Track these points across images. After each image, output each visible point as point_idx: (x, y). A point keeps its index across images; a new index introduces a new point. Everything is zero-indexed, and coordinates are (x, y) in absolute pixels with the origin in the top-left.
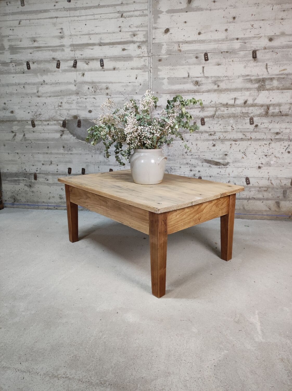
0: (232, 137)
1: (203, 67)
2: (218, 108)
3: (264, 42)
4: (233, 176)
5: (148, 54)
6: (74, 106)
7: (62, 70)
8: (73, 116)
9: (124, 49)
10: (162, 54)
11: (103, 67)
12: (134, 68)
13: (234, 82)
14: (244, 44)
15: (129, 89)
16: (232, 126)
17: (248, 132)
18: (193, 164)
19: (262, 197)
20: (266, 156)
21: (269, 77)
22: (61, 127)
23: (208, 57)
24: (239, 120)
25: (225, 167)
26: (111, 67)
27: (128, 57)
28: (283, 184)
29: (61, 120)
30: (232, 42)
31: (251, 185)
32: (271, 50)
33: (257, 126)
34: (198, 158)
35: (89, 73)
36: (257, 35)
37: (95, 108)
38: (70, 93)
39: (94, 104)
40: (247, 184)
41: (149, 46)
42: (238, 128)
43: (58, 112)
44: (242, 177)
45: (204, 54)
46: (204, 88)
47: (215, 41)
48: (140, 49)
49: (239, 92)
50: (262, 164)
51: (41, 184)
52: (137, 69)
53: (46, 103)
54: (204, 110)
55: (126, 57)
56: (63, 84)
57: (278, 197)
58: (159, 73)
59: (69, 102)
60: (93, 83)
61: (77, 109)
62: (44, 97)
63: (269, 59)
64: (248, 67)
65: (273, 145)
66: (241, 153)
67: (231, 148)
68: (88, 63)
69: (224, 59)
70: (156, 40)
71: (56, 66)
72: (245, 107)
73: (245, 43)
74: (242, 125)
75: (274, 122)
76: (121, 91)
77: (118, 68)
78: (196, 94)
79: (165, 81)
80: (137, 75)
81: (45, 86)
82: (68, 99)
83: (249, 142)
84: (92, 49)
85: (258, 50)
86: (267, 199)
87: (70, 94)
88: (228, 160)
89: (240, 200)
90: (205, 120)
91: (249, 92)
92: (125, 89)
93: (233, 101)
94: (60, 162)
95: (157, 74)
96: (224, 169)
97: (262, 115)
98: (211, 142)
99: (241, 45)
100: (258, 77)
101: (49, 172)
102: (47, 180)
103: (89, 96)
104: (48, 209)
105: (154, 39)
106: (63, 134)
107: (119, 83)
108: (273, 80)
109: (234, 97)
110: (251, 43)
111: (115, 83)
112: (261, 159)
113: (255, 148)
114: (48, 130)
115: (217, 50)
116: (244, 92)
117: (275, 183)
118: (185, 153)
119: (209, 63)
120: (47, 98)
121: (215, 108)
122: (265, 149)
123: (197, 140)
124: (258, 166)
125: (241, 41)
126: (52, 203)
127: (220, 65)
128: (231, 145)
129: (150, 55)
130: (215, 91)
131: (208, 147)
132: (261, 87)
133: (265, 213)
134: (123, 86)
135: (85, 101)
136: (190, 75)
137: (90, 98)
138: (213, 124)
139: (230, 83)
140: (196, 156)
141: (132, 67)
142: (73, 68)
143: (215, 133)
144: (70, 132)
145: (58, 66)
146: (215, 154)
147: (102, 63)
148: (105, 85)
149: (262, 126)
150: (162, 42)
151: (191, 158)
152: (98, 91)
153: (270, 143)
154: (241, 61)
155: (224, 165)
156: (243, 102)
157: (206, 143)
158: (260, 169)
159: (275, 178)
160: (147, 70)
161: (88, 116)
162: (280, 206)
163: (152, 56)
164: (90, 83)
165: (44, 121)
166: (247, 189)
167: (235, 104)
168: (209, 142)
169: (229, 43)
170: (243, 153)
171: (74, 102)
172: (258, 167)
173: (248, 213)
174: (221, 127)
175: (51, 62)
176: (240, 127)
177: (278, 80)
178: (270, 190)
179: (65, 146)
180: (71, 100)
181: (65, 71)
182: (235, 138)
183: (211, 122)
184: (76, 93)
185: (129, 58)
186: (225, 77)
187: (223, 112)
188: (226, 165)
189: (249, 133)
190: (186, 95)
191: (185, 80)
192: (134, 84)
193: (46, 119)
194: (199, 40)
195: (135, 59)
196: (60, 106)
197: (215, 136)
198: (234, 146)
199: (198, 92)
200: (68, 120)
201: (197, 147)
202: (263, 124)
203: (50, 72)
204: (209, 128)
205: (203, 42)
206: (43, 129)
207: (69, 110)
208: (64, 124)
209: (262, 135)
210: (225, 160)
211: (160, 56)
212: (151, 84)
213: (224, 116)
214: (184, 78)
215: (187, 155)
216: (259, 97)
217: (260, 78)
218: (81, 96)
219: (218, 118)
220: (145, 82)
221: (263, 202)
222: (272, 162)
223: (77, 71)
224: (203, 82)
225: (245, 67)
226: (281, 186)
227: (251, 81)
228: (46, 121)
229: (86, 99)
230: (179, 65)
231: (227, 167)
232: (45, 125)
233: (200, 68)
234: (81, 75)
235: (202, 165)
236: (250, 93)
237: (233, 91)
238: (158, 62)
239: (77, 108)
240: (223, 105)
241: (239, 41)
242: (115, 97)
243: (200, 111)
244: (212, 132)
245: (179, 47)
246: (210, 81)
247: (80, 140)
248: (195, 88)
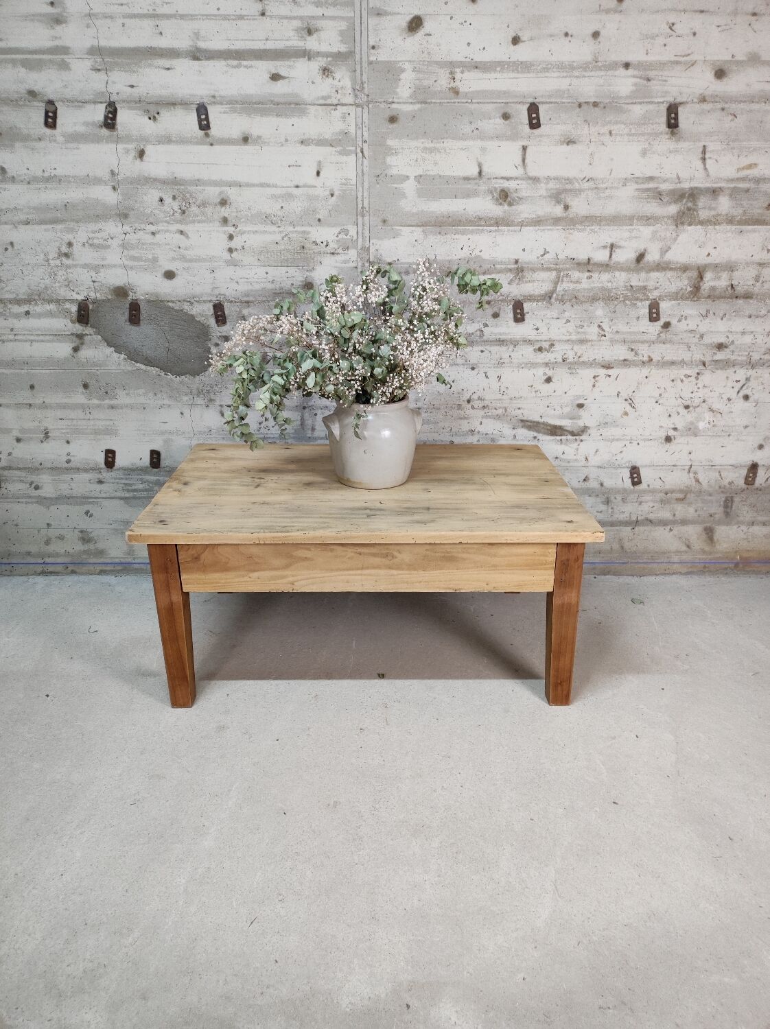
0: (599, 358)
1: (524, 148)
2: (562, 274)
3: (703, 81)
4: (597, 464)
5: (356, 96)
6: (113, 256)
7: (64, 136)
8: (112, 288)
9: (276, 74)
10: (401, 101)
11: (209, 131)
12: (309, 139)
13: (611, 197)
14: (645, 82)
15: (296, 207)
16: (599, 326)
17: (643, 342)
18: (487, 434)
19: (671, 518)
20: (687, 407)
21: (708, 185)
22: (72, 322)
23: (538, 118)
24: (620, 308)
25: (576, 440)
26: (236, 133)
27: (290, 104)
28: (726, 482)
29: (72, 301)
30: (610, 73)
31: (643, 486)
32: (719, 106)
33: (667, 325)
34: (504, 415)
35: (161, 148)
36: (683, 56)
37: (186, 265)
38: (97, 214)
39: (181, 250)
40: (634, 484)
41: (358, 71)
42: (617, 332)
43: (61, 275)
44: (619, 467)
45: (528, 105)
46: (524, 211)
47: (561, 67)
48: (330, 80)
49: (625, 228)
50: (675, 429)
51: (18, 500)
52: (321, 142)
53: (15, 244)
54: (523, 277)
55: (285, 104)
56: (69, 182)
57: (711, 516)
58: (389, 160)
59: (96, 241)
60: (175, 182)
61: (125, 267)
62: (6, 223)
63: (711, 134)
64: (654, 153)
65: (707, 377)
66: (621, 400)
67: (594, 386)
68: (157, 116)
69: (587, 127)
70: (379, 51)
71: (42, 120)
72: (637, 271)
73: (649, 80)
74: (627, 323)
75: (714, 314)
76: (269, 211)
77: (259, 137)
78: (501, 231)
79: (410, 187)
80: (320, 162)
81: (6, 186)
82: (93, 232)
83: (645, 371)
84: (168, 69)
85: (681, 103)
86: (684, 522)
87: (98, 218)
88: (586, 418)
89: (613, 528)
90: (527, 306)
91: (651, 228)
92: (282, 207)
93: (607, 252)
94: (78, 431)
95: (384, 163)
96: (575, 445)
97: (683, 294)
98: (540, 372)
99: (635, 85)
100: (678, 186)
101: (41, 464)
102: (37, 488)
103: (165, 224)
104: (44, 573)
105: (373, 47)
106: (82, 344)
107: (262, 185)
108: (718, 195)
109: (610, 241)
110: (666, 81)
111: (249, 185)
112: (674, 415)
113: (658, 388)
114: (30, 331)
115: (566, 95)
116: (638, 227)
117: (708, 478)
118: (466, 402)
119: (541, 136)
120: (16, 227)
121: (554, 273)
122: (686, 389)
123: (500, 364)
124: (664, 435)
125: (636, 73)
126: (57, 555)
127: (574, 142)
128: (594, 377)
129: (363, 99)
130: (557, 221)
131: (532, 386)
132: (684, 213)
133: (675, 559)
134: (274, 197)
135: (152, 241)
136: (485, 169)
137: (167, 231)
138: (547, 318)
139: (599, 198)
140: (496, 409)
141: (303, 137)
142: (105, 131)
143: (552, 345)
144: (106, 341)
145: (50, 120)
146: (549, 405)
147: (203, 117)
148: (217, 190)
149: (682, 326)
150: (401, 59)
151: (483, 417)
152: (194, 209)
153: (698, 374)
154: (633, 135)
155: (573, 434)
156: (633, 256)
157: (527, 374)
158: (668, 444)
159: (706, 467)
160: (351, 148)
161: (166, 289)
162: (715, 538)
163: (368, 103)
164: (164, 182)
165: (11, 301)
166: (632, 496)
167: (613, 262)
168: (533, 371)
169: (602, 76)
170: (626, 400)
171: (114, 243)
172: (664, 437)
173: (633, 561)
174: (571, 327)
175: (25, 105)
176: (622, 327)
177: (731, 196)
178: (691, 497)
179: (92, 382)
180: (104, 235)
181: (75, 138)
182: (607, 358)
183: (543, 313)
184: (119, 215)
185: (293, 106)
186: (587, 179)
187: (575, 285)
188: (580, 435)
189: (647, 345)
190: (472, 232)
191: (470, 186)
192: (311, 191)
193: (17, 295)
194: (514, 62)
195: (312, 109)
196: (66, 255)
197: (552, 353)
198: (603, 382)
199: (508, 225)
200: (94, 302)
201: (500, 384)
202: (683, 320)
203: (26, 138)
204: (535, 332)
205: (524, 67)
206: (12, 330)
207: (97, 268)
208: (84, 314)
209: (680, 352)
210: (579, 421)
211: (394, 106)
212: (366, 194)
213: (579, 295)
214: (467, 179)
215: (473, 407)
216: (678, 244)
217: (683, 189)
218: (137, 225)
219: (562, 301)
220: (344, 187)
221: (671, 530)
222: (702, 425)
223: (118, 140)
224: (523, 194)
225: (644, 153)
226: (720, 487)
227: (658, 195)
228: (18, 302)
229: (153, 234)
230: (453, 139)
231: (582, 441)
232: (17, 316)
233: (514, 148)
234: (133, 154)
235: (515, 436)
236: (655, 232)
237: (608, 225)
238: (388, 125)
239: (126, 263)
240: (579, 264)
241: (630, 72)
242: (249, 232)
243: (511, 280)
244: (543, 343)
245: (454, 79)
246: (543, 192)
247: (138, 365)
248: (498, 210)
